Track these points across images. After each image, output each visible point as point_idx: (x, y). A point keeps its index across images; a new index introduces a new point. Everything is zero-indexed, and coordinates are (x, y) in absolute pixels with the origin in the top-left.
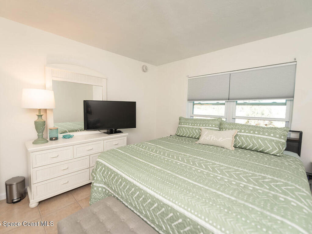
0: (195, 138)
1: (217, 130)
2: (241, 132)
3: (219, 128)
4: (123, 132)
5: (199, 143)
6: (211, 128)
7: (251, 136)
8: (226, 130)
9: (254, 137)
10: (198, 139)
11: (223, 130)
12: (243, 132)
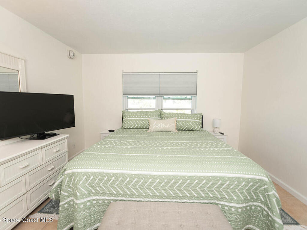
0: (146, 128)
1: (159, 119)
2: (178, 119)
3: (161, 118)
4: (58, 134)
5: (151, 131)
6: (155, 118)
7: (185, 121)
8: (167, 119)
9: (187, 121)
10: (148, 128)
11: (165, 119)
12: (179, 119)
